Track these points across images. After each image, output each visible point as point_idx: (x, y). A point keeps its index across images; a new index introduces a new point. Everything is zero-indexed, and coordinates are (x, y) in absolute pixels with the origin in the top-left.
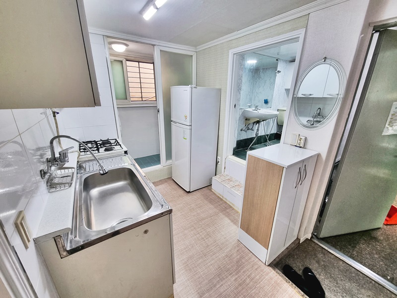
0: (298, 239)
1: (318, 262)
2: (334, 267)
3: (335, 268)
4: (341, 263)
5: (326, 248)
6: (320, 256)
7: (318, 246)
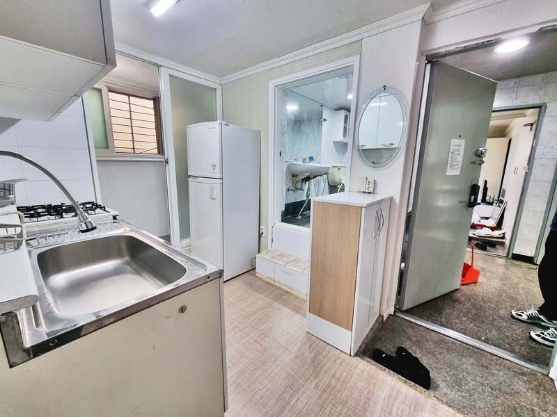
0: (381, 316)
1: (409, 339)
2: (427, 340)
3: (429, 341)
4: (433, 334)
5: (414, 321)
6: (410, 331)
7: (404, 320)
